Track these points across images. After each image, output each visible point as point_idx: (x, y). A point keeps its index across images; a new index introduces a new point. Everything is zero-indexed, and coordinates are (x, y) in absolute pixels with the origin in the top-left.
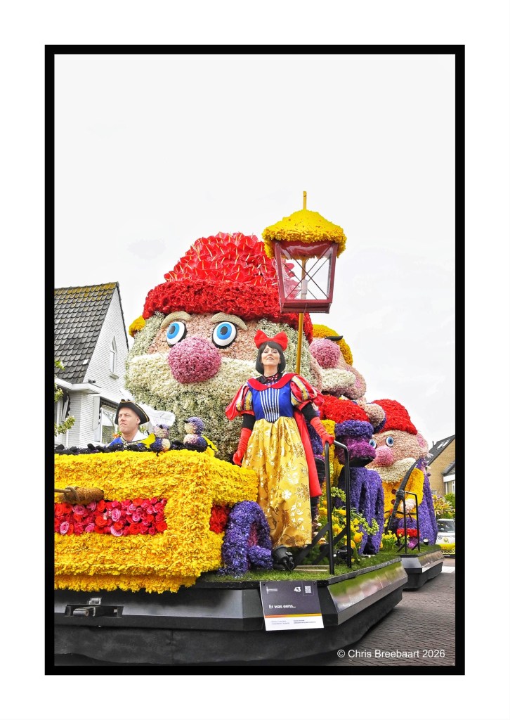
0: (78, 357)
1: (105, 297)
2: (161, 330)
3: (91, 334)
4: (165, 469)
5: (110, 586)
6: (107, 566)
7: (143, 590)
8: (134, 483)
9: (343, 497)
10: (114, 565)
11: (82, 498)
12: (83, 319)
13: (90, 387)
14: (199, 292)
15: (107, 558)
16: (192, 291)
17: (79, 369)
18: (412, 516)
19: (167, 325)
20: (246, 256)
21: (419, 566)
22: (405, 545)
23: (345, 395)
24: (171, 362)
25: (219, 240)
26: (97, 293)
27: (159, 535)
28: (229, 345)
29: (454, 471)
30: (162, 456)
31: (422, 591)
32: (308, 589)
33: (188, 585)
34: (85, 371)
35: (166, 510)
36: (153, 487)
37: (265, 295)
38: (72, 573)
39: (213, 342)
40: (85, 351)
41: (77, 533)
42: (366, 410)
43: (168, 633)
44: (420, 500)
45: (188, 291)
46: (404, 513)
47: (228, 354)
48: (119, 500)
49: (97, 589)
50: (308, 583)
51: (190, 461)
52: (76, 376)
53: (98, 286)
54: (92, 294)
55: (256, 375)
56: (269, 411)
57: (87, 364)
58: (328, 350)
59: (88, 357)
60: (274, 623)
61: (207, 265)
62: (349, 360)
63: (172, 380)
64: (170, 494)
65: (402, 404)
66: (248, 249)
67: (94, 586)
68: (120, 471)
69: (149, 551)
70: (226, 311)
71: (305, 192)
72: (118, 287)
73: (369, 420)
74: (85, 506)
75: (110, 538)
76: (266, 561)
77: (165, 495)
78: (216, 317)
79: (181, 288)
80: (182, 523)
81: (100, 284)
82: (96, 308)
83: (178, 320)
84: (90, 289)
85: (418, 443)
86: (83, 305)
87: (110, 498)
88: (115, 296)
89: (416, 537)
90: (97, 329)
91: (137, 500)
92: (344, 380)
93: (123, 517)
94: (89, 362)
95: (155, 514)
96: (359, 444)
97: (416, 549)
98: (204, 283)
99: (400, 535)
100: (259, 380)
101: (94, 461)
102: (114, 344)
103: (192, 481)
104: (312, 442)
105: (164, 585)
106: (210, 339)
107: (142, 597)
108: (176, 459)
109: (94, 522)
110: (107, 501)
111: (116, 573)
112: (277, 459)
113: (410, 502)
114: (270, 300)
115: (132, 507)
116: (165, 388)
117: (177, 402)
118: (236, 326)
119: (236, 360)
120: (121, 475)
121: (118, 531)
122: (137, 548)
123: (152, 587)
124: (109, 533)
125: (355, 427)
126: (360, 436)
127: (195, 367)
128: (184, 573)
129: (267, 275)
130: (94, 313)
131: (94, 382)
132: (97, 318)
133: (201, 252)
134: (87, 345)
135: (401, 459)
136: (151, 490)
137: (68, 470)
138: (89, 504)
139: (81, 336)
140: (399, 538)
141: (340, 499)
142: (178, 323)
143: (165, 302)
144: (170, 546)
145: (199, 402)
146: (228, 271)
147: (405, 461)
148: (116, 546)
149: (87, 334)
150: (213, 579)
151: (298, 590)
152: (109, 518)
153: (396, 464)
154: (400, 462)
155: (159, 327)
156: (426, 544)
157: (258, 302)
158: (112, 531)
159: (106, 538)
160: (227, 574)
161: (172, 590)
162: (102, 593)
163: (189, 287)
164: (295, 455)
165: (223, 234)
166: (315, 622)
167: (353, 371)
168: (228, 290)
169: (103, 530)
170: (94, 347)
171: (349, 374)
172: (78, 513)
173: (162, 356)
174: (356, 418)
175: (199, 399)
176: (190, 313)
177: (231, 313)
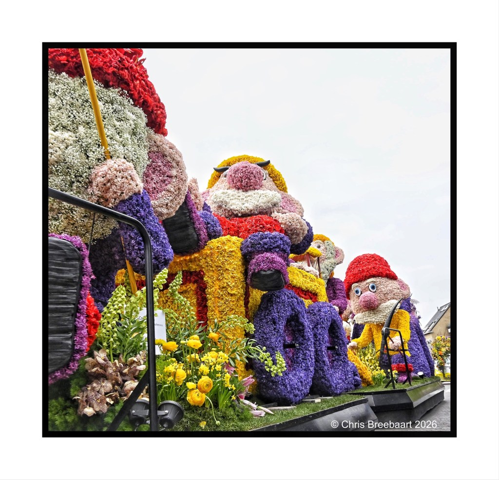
58: (244, 169)
65: (381, 256)
85: (399, 287)
125: (262, 239)
135: (385, 302)
147: (388, 303)
153: (380, 307)
156: (421, 376)
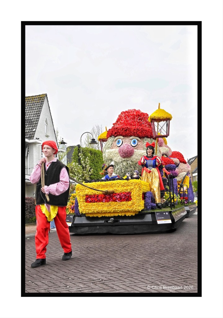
0: (31, 128)
1: (41, 101)
2: (114, 142)
3: (36, 117)
4: (130, 185)
5: (116, 215)
6: (116, 210)
7: (125, 215)
8: (122, 188)
9: (168, 188)
10: (118, 209)
11: (110, 193)
12: (32, 111)
13: (37, 141)
14: (126, 130)
15: (116, 208)
16: (124, 130)
17: (31, 133)
18: (186, 193)
19: (116, 140)
20: (138, 118)
21: (189, 209)
22: (184, 203)
23: (166, 155)
24: (120, 152)
25: (129, 112)
26: (38, 99)
27: (130, 201)
28: (136, 146)
29: (197, 171)
30: (129, 181)
31: (190, 218)
32: (167, 213)
33: (137, 214)
34: (34, 134)
35: (131, 195)
36: (127, 189)
37: (146, 130)
38: (107, 212)
39: (131, 145)
40: (34, 125)
41: (108, 202)
42: (174, 161)
43: (132, 226)
44: (188, 187)
45: (123, 130)
46: (183, 192)
47: (136, 149)
48: (118, 193)
49: (113, 216)
50: (167, 212)
51: (137, 182)
52: (30, 136)
53: (38, 96)
54: (35, 99)
55: (146, 155)
56: (149, 166)
57: (35, 131)
59: (35, 127)
60: (160, 222)
61: (127, 121)
62: (166, 143)
63: (120, 157)
64: (132, 191)
66: (138, 115)
67: (112, 215)
68: (118, 185)
69: (127, 205)
70: (134, 136)
71: (159, 103)
72: (47, 96)
73: (175, 164)
74: (109, 195)
75: (117, 203)
76: (155, 207)
77: (131, 191)
78: (131, 138)
79: (120, 129)
80: (136, 198)
81: (38, 95)
82: (37, 106)
83: (119, 138)
84: (34, 97)
85: (187, 167)
86: (32, 104)
87: (116, 192)
88: (46, 100)
89: (187, 200)
90: (38, 115)
91: (123, 193)
92: (165, 151)
93: (120, 197)
94: (36, 130)
95: (128, 196)
96: (173, 172)
97: (187, 204)
98: (127, 127)
99: (182, 199)
100: (147, 156)
101: (111, 183)
102: (46, 121)
103: (138, 187)
104: (161, 173)
105: (131, 214)
106: (130, 144)
107: (125, 217)
108: (133, 182)
109: (112, 199)
110: (115, 193)
111: (118, 211)
112: (152, 179)
113: (185, 188)
114: (147, 132)
115: (122, 195)
116: (118, 159)
117: (121, 163)
118: (137, 140)
119: (139, 150)
120: (118, 186)
121: (119, 201)
122: (124, 205)
123: (127, 214)
124: (116, 201)
125: (171, 166)
126: (172, 169)
127: (127, 153)
128: (137, 210)
129: (145, 123)
130: (37, 108)
131: (39, 139)
132: (38, 110)
133: (124, 117)
134: (35, 122)
135: (181, 173)
136: (127, 190)
137: (104, 186)
138: (110, 194)
139: (31, 118)
140: (181, 200)
141: (167, 189)
142: (120, 139)
143: (115, 133)
144: (133, 204)
145: (128, 163)
146: (134, 123)
147: (182, 173)
148: (119, 204)
149: (34, 118)
150: (143, 212)
151: (164, 214)
152: (116, 198)
153: (179, 174)
154: (180, 174)
155: (113, 141)
156: (191, 202)
157: (144, 133)
158: (117, 201)
159: (116, 203)
160: (146, 210)
161: (133, 215)
162: (114, 217)
163: (123, 129)
164: (157, 178)
165: (130, 110)
166: (169, 221)
167: (167, 147)
168: (135, 129)
169: (115, 201)
170: (37, 123)
171: (167, 149)
172: (107, 197)
173: (117, 150)
174: (171, 163)
175: (128, 162)
176: (123, 136)
177: (136, 136)
